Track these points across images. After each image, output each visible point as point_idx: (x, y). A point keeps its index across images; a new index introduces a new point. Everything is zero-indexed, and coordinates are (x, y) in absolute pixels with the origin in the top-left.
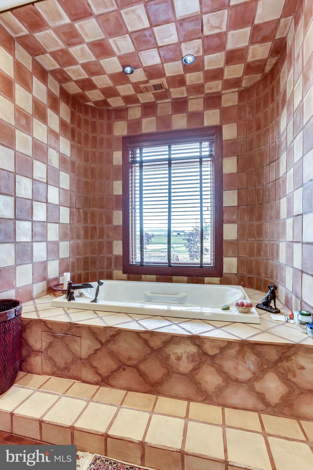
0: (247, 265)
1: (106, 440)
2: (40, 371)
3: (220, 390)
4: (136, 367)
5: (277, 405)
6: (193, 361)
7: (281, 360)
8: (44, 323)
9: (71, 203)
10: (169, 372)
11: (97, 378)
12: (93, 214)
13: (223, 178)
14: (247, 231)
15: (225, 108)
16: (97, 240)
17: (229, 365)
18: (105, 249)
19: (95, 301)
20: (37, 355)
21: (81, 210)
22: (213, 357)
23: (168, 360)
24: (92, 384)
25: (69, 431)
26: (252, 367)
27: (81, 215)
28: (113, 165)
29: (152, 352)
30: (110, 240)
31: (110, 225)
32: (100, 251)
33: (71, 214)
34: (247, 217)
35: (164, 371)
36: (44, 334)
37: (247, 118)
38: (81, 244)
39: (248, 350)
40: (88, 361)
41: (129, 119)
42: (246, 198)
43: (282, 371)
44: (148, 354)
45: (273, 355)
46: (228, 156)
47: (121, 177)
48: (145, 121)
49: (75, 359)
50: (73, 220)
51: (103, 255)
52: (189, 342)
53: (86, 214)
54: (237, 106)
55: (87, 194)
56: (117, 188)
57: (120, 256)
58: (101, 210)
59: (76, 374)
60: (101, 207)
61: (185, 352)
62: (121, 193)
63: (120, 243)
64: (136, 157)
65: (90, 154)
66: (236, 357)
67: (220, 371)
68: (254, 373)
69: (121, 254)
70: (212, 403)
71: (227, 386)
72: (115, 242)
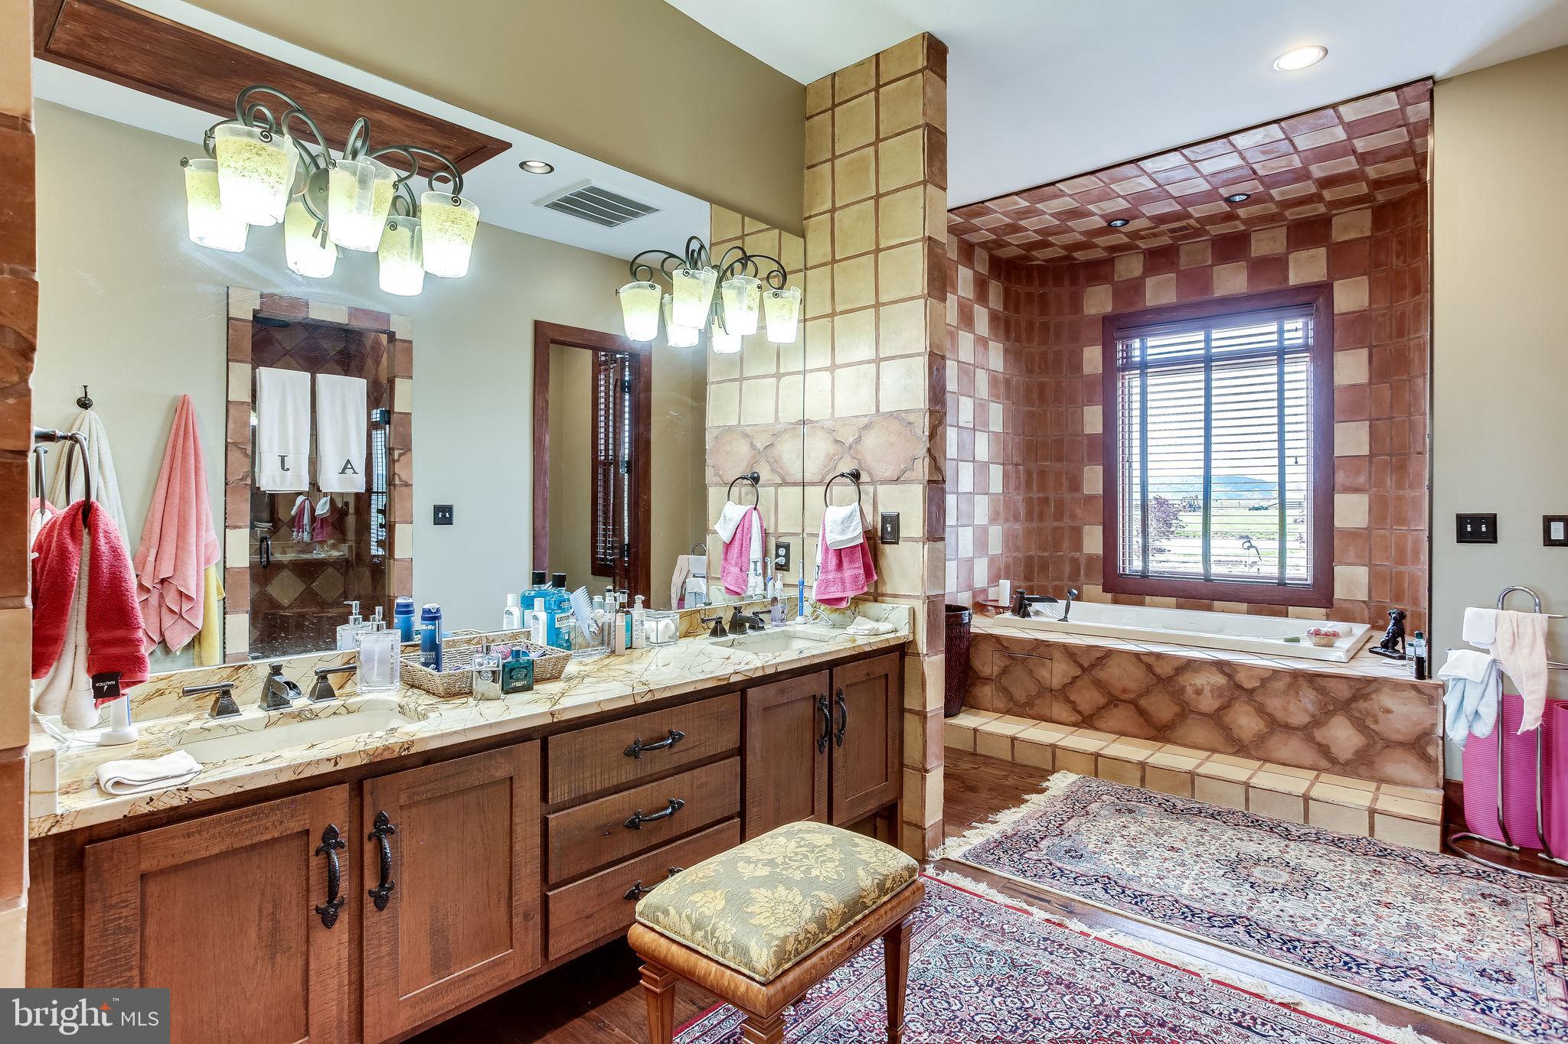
0: (1391, 583)
1: (1096, 760)
2: (989, 705)
3: (1261, 739)
4: (1134, 703)
5: (1347, 763)
6: (1220, 696)
7: (1354, 699)
8: (997, 639)
9: (1006, 455)
10: (1183, 710)
11: (1077, 718)
12: (1042, 474)
13: (1335, 396)
14: (1391, 509)
15: (1338, 243)
16: (1050, 523)
17: (1274, 704)
18: (1066, 543)
19: (1065, 619)
20: (986, 684)
21: (1021, 467)
22: (1251, 692)
23: (1183, 694)
24: (1068, 725)
25: (1049, 750)
26: (1310, 707)
27: (1022, 475)
28: (1082, 376)
29: (1158, 682)
30: (1077, 523)
31: (1078, 495)
32: (1057, 545)
33: (1006, 475)
34: (1391, 479)
35: (1177, 709)
36: (997, 655)
37: (1392, 264)
38: (1021, 532)
39: (1304, 684)
40: (1062, 693)
41: (1116, 280)
42: (1389, 440)
43: (1357, 715)
44: (1152, 685)
45: (1343, 692)
46: (1346, 347)
47: (1099, 397)
48: (1151, 282)
49: (1043, 690)
50: (1007, 489)
51: (1062, 553)
52: (1215, 669)
53: (1029, 473)
54: (1368, 238)
55: (1031, 436)
56: (1093, 420)
57: (1098, 556)
58: (1058, 465)
59: (1042, 713)
60: (1060, 459)
61: (1208, 683)
62: (1100, 431)
63: (1098, 530)
64: (1132, 357)
65: (1037, 359)
66: (1286, 693)
67: (1261, 711)
68: (1313, 716)
69: (1101, 552)
70: (1249, 756)
71: (1272, 732)
72: (1086, 529)
